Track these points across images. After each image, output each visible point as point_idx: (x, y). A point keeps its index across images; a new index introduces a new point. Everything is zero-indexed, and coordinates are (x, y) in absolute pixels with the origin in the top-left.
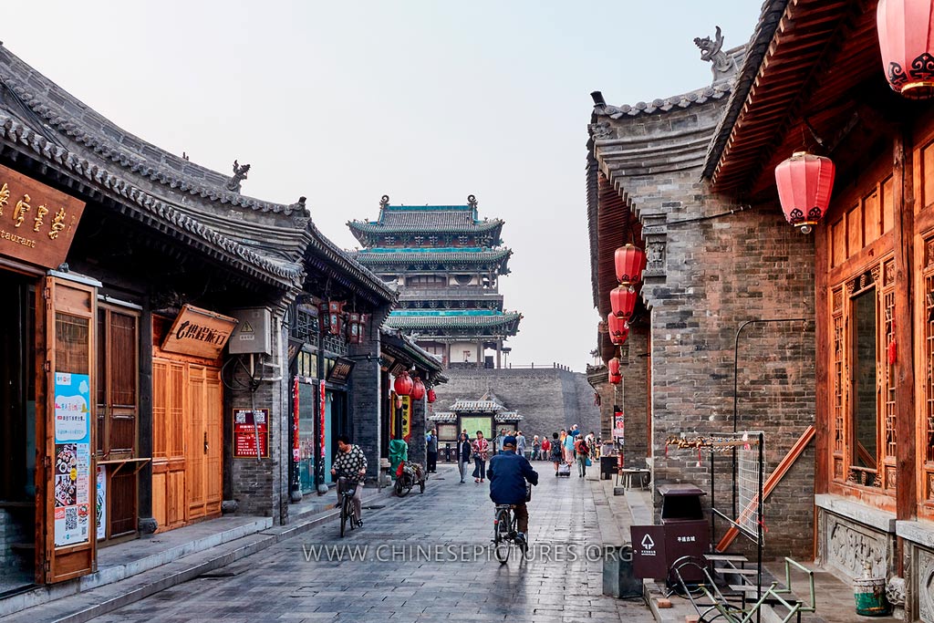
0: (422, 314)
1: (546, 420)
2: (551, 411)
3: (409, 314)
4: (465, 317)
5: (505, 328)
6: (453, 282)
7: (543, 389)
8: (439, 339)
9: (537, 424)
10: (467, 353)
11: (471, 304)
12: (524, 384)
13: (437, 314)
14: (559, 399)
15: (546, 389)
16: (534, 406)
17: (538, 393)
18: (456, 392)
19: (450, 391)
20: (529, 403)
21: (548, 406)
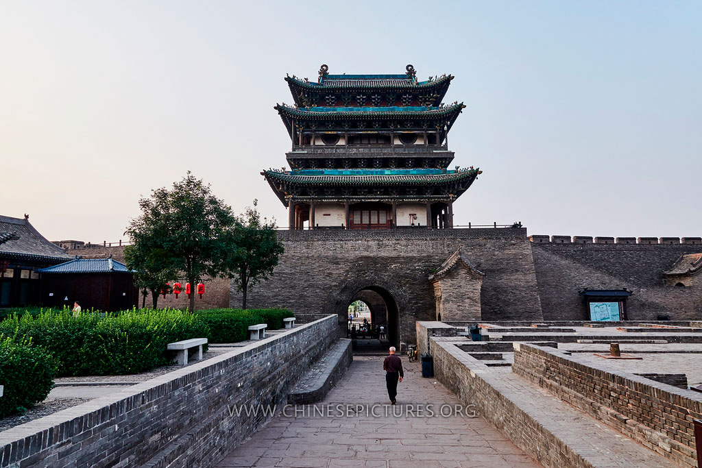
0: (365, 173)
1: (515, 288)
2: (521, 277)
3: (353, 173)
4: (413, 175)
5: (458, 186)
6: (397, 142)
7: (512, 251)
8: (386, 199)
9: (505, 292)
10: (414, 216)
11: (418, 163)
12: (488, 246)
13: (382, 173)
14: (528, 264)
15: (513, 251)
16: (502, 271)
17: (506, 257)
18: (410, 255)
19: (402, 254)
20: (494, 267)
21: (517, 271)
